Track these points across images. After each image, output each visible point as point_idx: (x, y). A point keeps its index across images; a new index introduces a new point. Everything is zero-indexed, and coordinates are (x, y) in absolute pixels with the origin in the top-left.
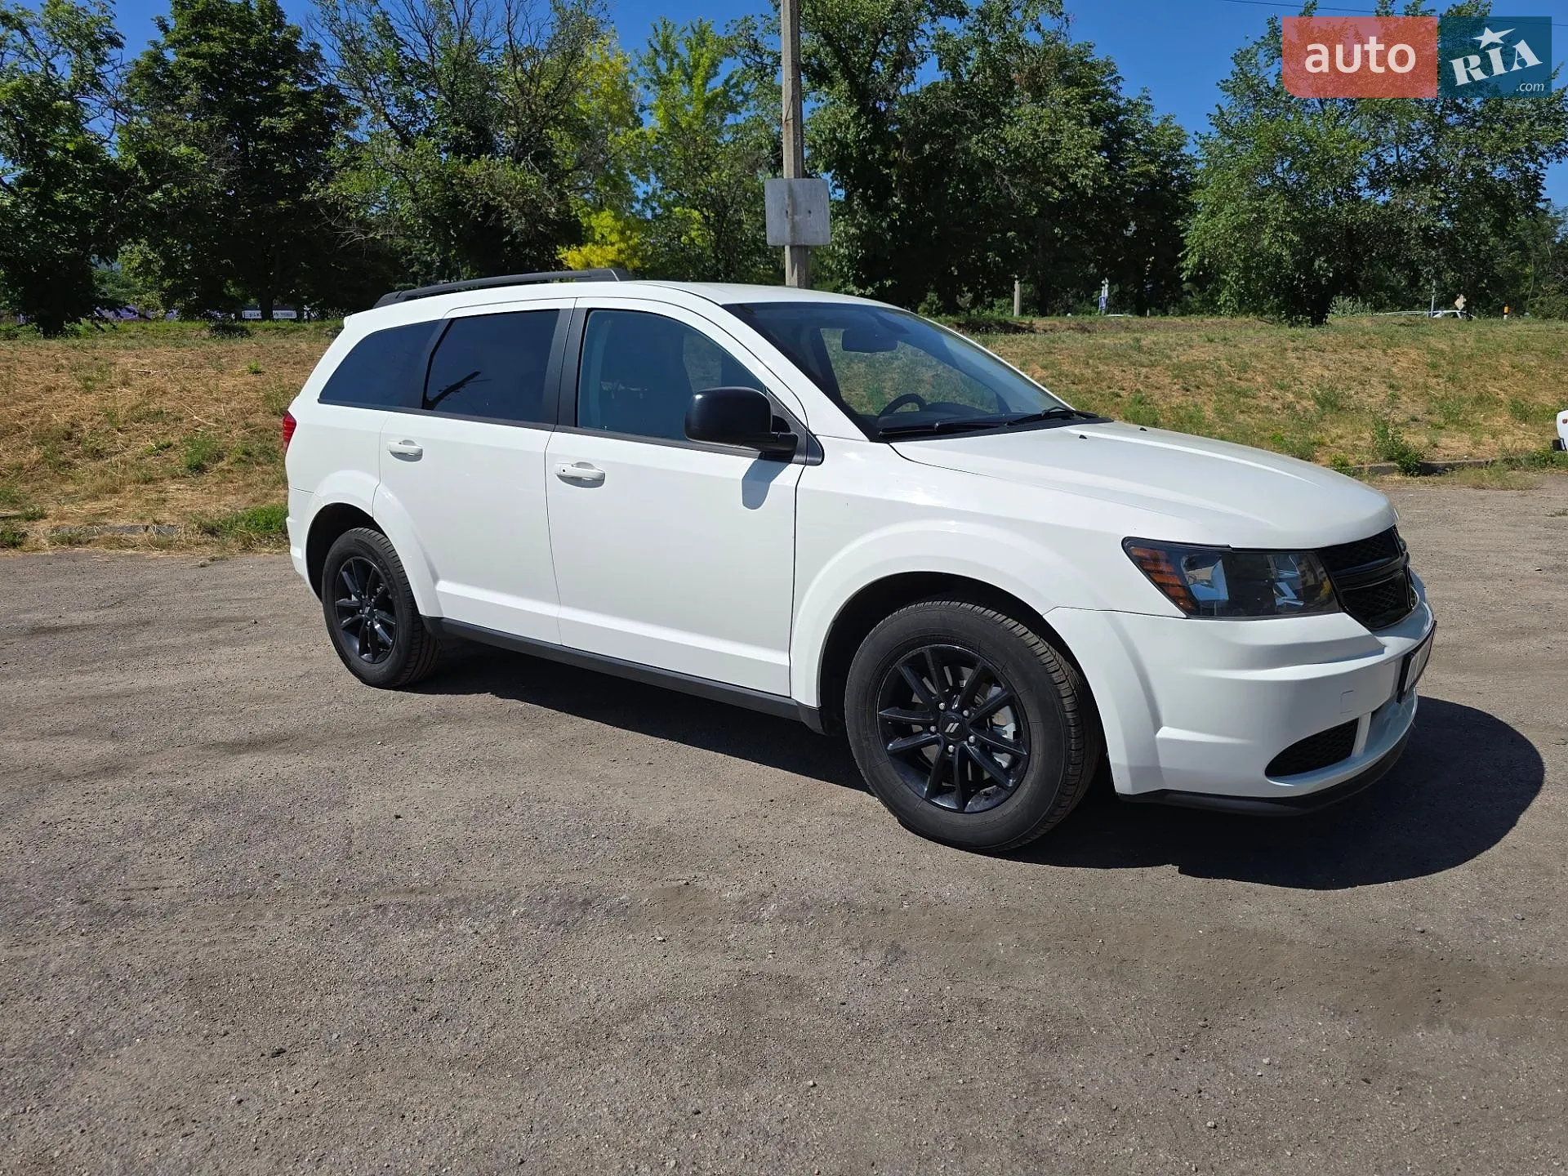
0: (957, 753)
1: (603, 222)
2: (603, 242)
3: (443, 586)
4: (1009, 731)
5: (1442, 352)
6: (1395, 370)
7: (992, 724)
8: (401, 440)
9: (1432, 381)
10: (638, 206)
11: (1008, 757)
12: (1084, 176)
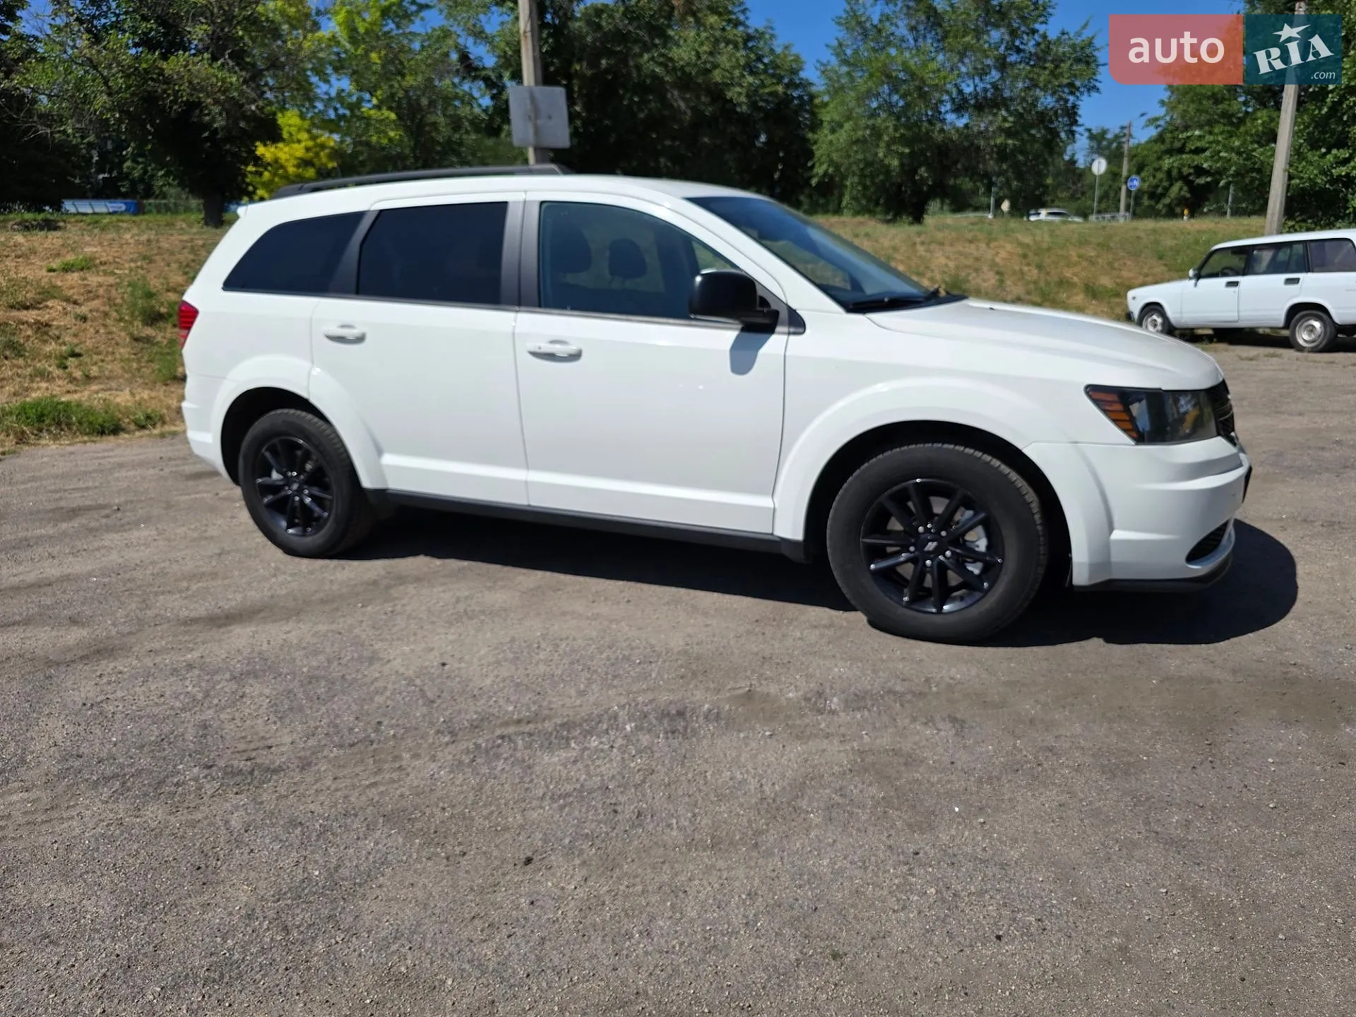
0: (935, 567)
1: (289, 120)
2: (292, 140)
3: (388, 459)
4: (982, 545)
5: (1028, 246)
6: (998, 260)
7: (965, 541)
8: (340, 324)
9: (1026, 269)
10: (320, 106)
11: (980, 565)
12: (740, 94)
